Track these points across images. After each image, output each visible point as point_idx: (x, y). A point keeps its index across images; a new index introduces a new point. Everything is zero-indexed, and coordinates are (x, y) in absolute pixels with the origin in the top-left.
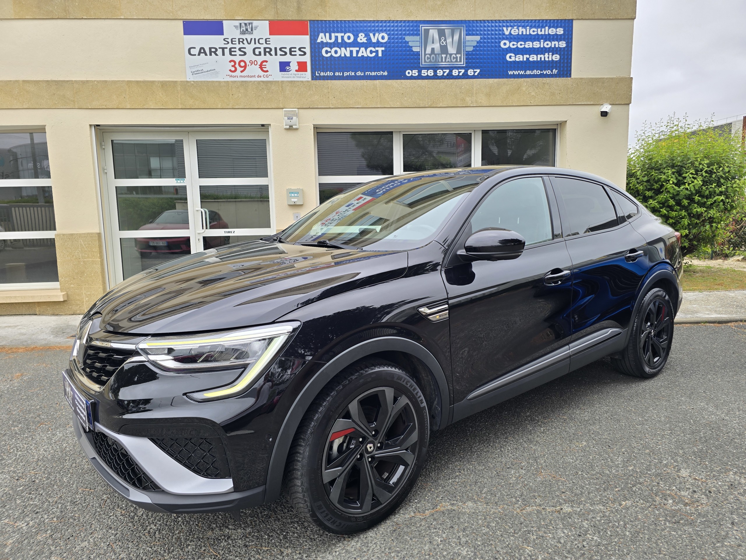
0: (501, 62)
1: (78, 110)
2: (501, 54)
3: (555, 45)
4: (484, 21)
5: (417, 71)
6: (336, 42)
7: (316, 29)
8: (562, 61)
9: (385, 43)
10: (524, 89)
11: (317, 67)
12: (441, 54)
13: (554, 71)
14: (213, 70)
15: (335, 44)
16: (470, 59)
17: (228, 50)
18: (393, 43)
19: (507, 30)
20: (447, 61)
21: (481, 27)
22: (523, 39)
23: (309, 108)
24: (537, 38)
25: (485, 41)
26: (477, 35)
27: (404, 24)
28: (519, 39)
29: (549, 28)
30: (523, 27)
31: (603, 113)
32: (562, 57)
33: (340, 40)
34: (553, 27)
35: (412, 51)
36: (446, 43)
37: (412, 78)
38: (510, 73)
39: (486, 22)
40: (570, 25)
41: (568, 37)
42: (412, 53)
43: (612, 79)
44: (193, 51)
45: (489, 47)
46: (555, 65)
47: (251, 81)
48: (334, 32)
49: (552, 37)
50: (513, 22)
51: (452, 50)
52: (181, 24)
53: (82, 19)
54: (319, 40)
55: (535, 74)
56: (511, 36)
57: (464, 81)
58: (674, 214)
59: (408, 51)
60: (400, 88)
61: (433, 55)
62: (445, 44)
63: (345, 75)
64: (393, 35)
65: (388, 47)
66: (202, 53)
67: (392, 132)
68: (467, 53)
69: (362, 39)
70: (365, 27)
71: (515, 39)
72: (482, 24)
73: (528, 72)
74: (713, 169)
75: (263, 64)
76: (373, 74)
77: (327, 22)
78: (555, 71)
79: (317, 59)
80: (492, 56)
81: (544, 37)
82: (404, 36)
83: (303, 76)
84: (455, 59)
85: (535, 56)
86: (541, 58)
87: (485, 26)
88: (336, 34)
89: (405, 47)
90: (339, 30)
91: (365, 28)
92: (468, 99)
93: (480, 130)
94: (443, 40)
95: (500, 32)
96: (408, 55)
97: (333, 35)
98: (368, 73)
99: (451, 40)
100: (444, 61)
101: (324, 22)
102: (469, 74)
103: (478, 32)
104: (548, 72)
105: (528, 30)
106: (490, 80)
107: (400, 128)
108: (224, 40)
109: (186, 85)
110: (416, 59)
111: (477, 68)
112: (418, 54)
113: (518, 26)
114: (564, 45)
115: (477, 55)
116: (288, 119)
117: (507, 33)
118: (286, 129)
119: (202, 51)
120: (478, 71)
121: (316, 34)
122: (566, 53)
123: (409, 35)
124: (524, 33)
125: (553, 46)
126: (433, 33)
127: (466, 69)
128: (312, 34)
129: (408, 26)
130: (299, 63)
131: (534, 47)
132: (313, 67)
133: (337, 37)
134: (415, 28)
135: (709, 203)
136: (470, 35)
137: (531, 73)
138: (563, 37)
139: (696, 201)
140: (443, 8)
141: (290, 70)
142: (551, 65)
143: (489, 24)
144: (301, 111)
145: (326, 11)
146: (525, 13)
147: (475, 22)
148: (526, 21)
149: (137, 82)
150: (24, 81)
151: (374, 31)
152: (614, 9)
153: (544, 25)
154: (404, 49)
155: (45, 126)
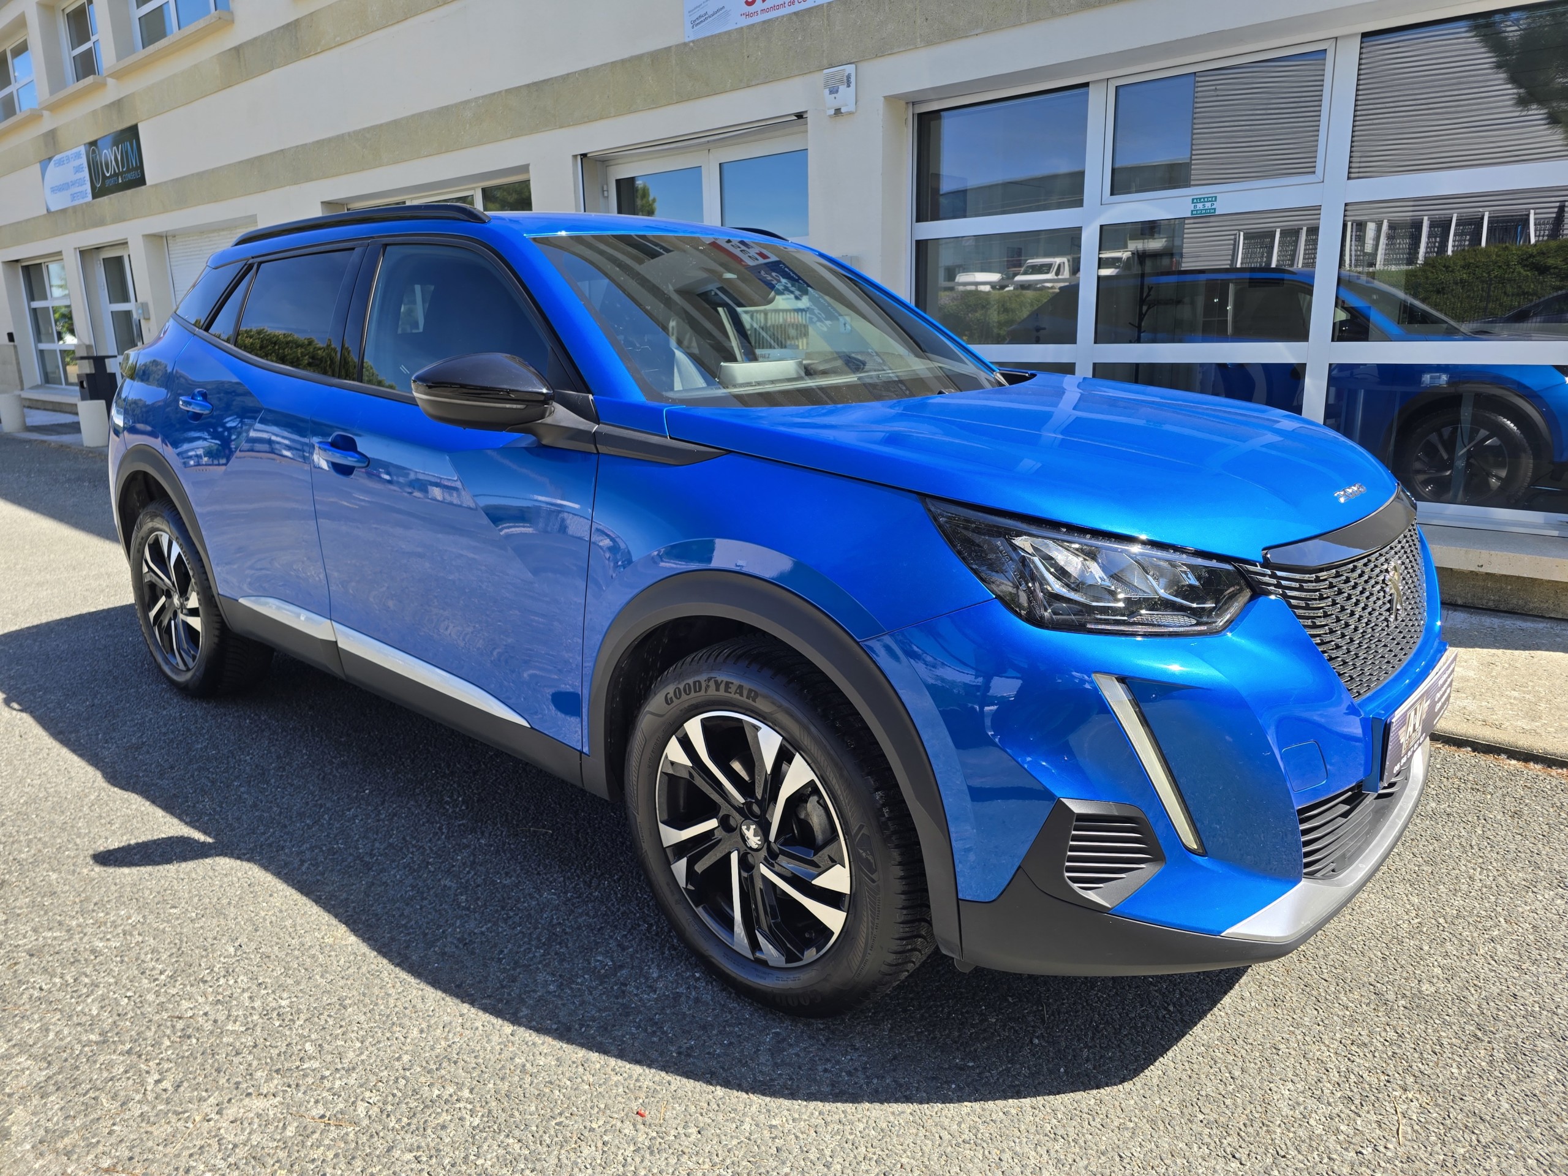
14: (721, 9)
23: (878, 56)
67: (1086, 85)
109: (683, 51)
116: (831, 92)
118: (830, 116)
144: (862, 68)
149: (623, 61)
150: (508, 91)
155: (528, 165)
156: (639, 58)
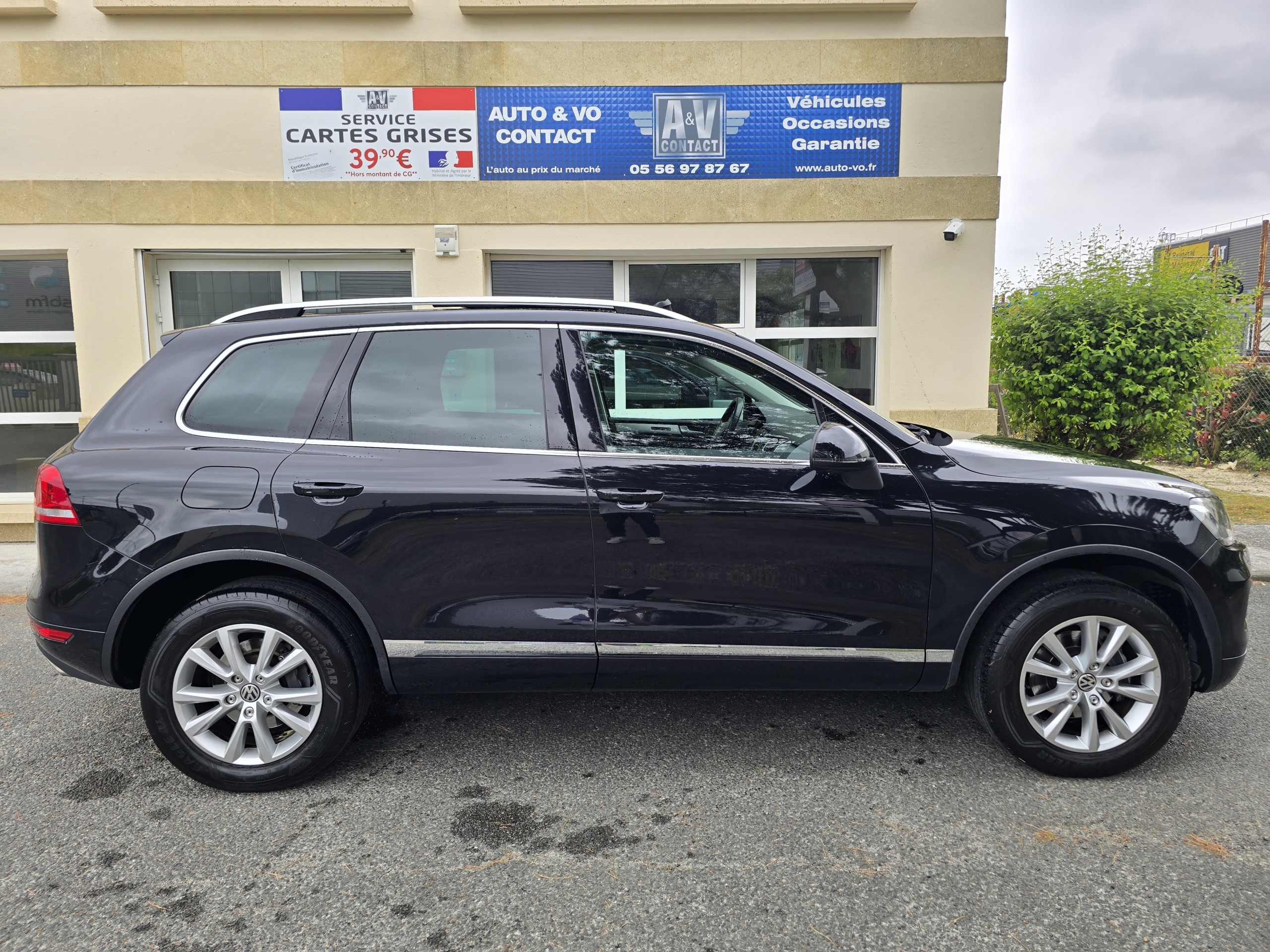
0: (784, 152)
1: (117, 226)
2: (784, 139)
3: (872, 124)
4: (756, 86)
5: (648, 166)
6: (518, 121)
7: (487, 101)
8: (884, 150)
9: (597, 122)
10: (821, 195)
11: (489, 159)
12: (687, 139)
13: (870, 165)
14: (325, 164)
15: (518, 124)
16: (733, 147)
17: (349, 132)
18: (610, 121)
19: (794, 100)
20: (696, 150)
21: (751, 95)
22: (819, 114)
23: (475, 224)
24: (843, 113)
25: (758, 118)
26: (745, 109)
27: (627, 92)
28: (813, 114)
29: (863, 97)
30: (820, 95)
31: (947, 235)
32: (884, 144)
33: (524, 118)
34: (869, 95)
35: (640, 134)
36: (695, 122)
37: (640, 177)
38: (799, 169)
39: (760, 88)
40: (897, 92)
41: (893, 111)
42: (640, 137)
43: (966, 178)
44: (293, 135)
45: (763, 127)
46: (871, 156)
47: (384, 182)
48: (516, 105)
49: (866, 112)
50: (803, 87)
51: (704, 133)
52: (275, 94)
53: (125, 85)
54: (492, 118)
55: (840, 170)
56: (800, 111)
57: (724, 182)
58: (1091, 394)
59: (634, 134)
60: (620, 193)
61: (673, 142)
62: (692, 123)
63: (533, 172)
64: (609, 109)
65: (601, 128)
66: (309, 138)
67: (611, 262)
68: (728, 137)
69: (560, 115)
70: (565, 96)
71: (806, 114)
72: (752, 92)
73: (828, 168)
74: (1155, 321)
75: (404, 155)
76: (578, 170)
77: (505, 89)
78: (872, 167)
79: (488, 146)
80: (769, 143)
81: (854, 112)
82: (627, 112)
83: (466, 173)
84: (709, 148)
85: (839, 142)
86: (849, 145)
87: (757, 95)
88: (519, 109)
89: (628, 128)
90: (524, 101)
91: (565, 99)
92: (730, 211)
93: (754, 259)
94: (689, 118)
95: (783, 104)
96: (634, 141)
97: (514, 110)
98: (570, 169)
99: (703, 117)
100: (691, 150)
101: (499, 89)
102: (732, 171)
103: (746, 105)
104: (861, 168)
105: (828, 101)
106: (765, 180)
107: (623, 256)
108: (343, 117)
109: (282, 187)
110: (646, 147)
111: (745, 162)
112: (649, 139)
113: (813, 95)
114: (887, 125)
115: (745, 140)
116: (441, 241)
117: (793, 105)
118: (438, 257)
119: (308, 135)
120: (747, 166)
121: (487, 108)
122: (890, 137)
123: (634, 109)
124: (822, 106)
125: (869, 126)
126: (674, 105)
127: (727, 162)
128: (481, 108)
129: (634, 96)
130: (460, 154)
131: (837, 127)
132: (483, 160)
133: (519, 113)
134: (645, 99)
135: (1150, 377)
136: (733, 109)
137: (833, 170)
138: (885, 112)
139: (1129, 373)
140: (689, 66)
141: (446, 164)
142: (865, 157)
143: (765, 92)
144: (463, 228)
145: (503, 72)
146: (822, 74)
147: (742, 88)
148: (824, 87)
149: (208, 184)
150: (35, 182)
151: (579, 102)
152: (969, 66)
153: (855, 92)
154: (627, 131)
155: (67, 250)
156: (231, 184)
